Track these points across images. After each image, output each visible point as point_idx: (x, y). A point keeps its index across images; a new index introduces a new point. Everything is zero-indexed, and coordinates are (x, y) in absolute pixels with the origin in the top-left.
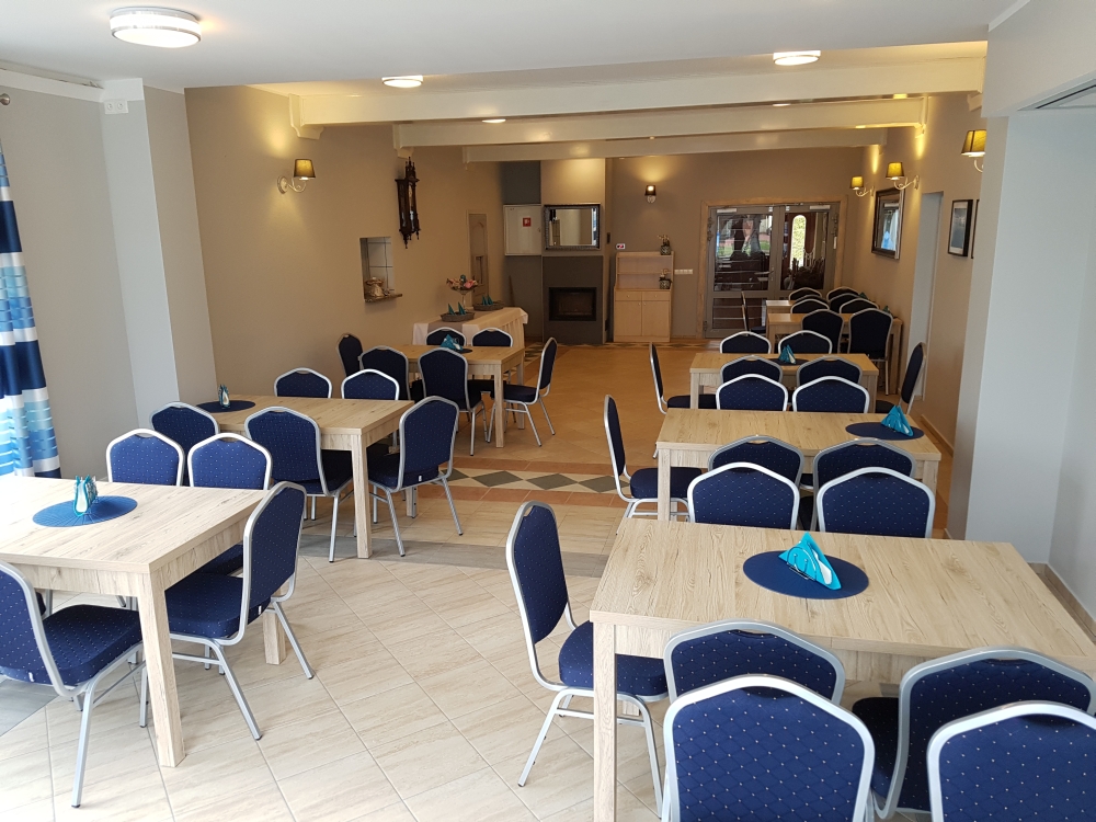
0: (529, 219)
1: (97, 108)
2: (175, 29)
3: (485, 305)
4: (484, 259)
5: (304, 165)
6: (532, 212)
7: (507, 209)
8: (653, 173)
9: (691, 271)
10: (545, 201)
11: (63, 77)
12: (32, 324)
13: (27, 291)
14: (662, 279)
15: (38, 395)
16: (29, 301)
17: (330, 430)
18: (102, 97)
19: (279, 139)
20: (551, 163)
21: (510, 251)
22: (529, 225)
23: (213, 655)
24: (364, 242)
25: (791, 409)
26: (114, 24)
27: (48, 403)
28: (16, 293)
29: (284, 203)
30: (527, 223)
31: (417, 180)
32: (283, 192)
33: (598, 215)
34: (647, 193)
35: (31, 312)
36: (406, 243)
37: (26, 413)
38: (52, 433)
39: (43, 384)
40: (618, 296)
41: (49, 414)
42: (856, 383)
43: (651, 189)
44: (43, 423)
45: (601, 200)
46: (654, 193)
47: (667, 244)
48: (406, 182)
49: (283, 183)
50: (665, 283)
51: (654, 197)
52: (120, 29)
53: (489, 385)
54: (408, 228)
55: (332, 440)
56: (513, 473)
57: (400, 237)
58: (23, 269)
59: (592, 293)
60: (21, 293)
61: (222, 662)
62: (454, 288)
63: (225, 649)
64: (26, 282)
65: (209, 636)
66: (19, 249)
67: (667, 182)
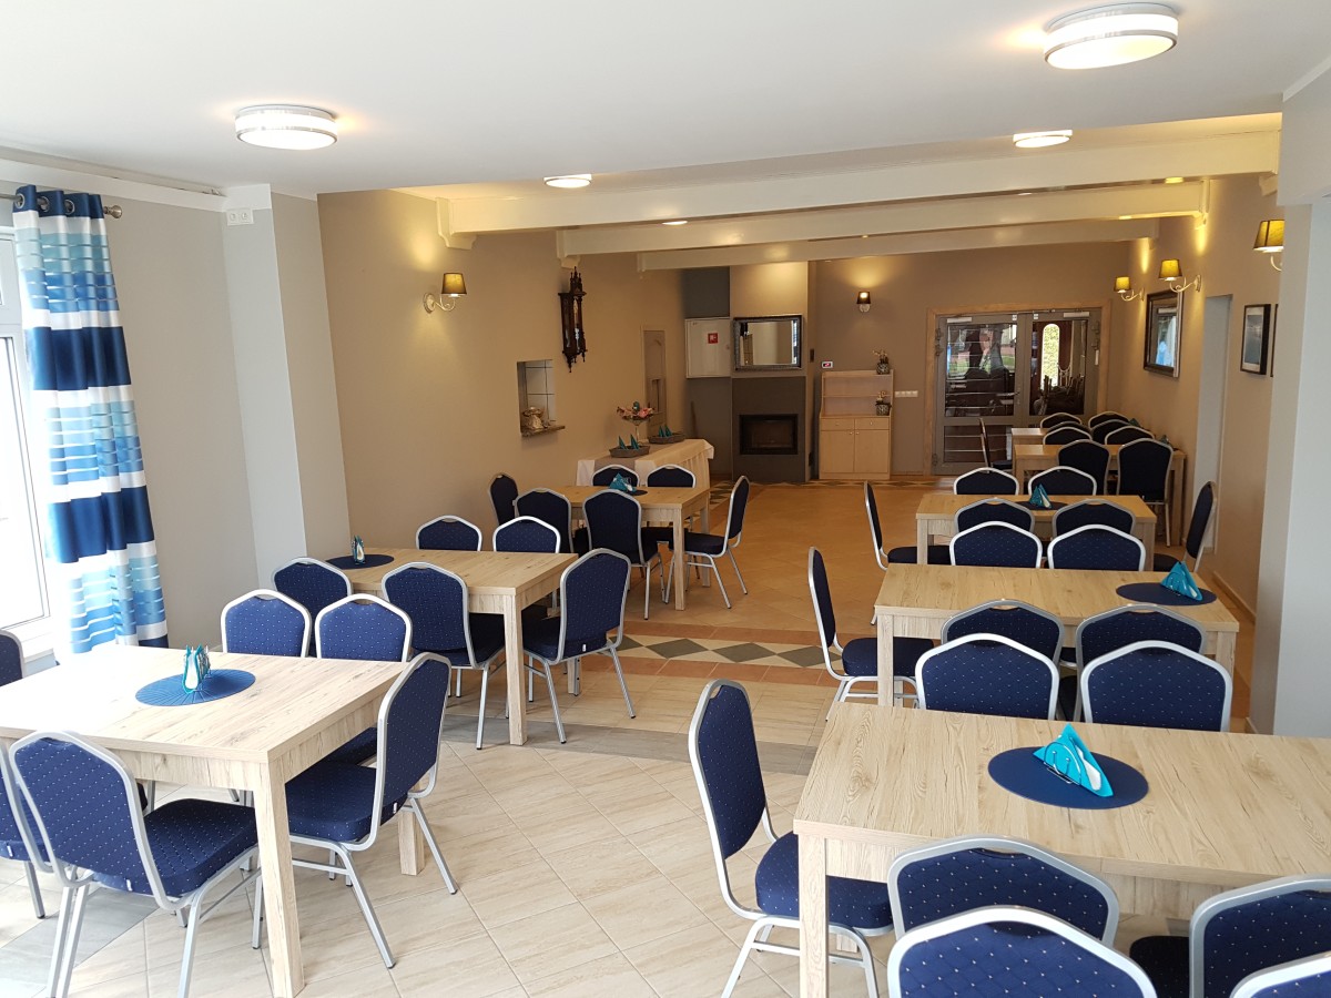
0: (716, 335)
1: (219, 218)
2: (307, 130)
3: (662, 438)
4: (662, 383)
5: (454, 280)
6: (720, 326)
7: (689, 323)
8: (867, 277)
9: (915, 393)
10: (735, 313)
11: (182, 185)
12: (141, 467)
13: (136, 429)
14: (879, 403)
15: (145, 550)
16: (137, 441)
17: (480, 590)
18: (223, 206)
19: (425, 250)
20: (740, 268)
21: (693, 373)
22: (715, 341)
23: (339, 863)
24: (522, 366)
25: (1045, 565)
26: (240, 125)
27: (156, 559)
28: (124, 431)
29: (431, 325)
30: (713, 339)
31: (584, 294)
32: (429, 312)
33: (800, 328)
34: (860, 301)
35: (139, 455)
36: (570, 366)
37: (130, 570)
38: (159, 594)
39: (150, 537)
40: (824, 424)
41: (157, 571)
42: (1128, 533)
43: (864, 296)
44: (149, 583)
45: (803, 311)
46: (868, 301)
47: (885, 361)
48: (571, 296)
49: (430, 301)
50: (883, 408)
51: (868, 305)
52: (247, 131)
53: (666, 533)
54: (573, 349)
55: (481, 602)
56: (695, 641)
57: (563, 360)
58: (132, 404)
59: (793, 420)
60: (129, 432)
61: (349, 872)
62: (625, 418)
63: (353, 855)
64: (134, 418)
65: (335, 840)
66: (128, 382)
67: (879, 288)
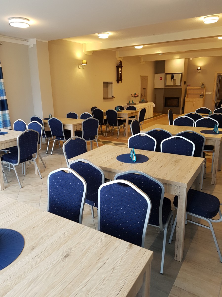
0: (162, 78)
1: (27, 46)
3: (143, 101)
4: (146, 89)
5: (84, 61)
6: (162, 75)
7: (156, 75)
8: (200, 63)
9: (211, 93)
10: (166, 72)
11: (18, 39)
12: (6, 96)
13: (5, 88)
14: (201, 95)
15: (7, 112)
16: (5, 90)
18: (28, 44)
19: (79, 54)
20: (168, 60)
21: (155, 87)
22: (162, 79)
24: (104, 83)
26: (10, 21)
27: (9, 114)
28: (2, 88)
29: (80, 72)
30: (161, 79)
31: (122, 66)
32: (79, 69)
33: (181, 76)
34: (198, 69)
35: (5, 93)
36: (118, 84)
37: (4, 115)
38: (10, 121)
39: (8, 110)
40: (187, 100)
41: (9, 116)
43: (199, 68)
44: (8, 119)
45: (182, 72)
46: (200, 69)
47: (203, 85)
48: (119, 66)
49: (79, 66)
50: (202, 96)
51: (200, 71)
54: (119, 79)
57: (116, 82)
58: (4, 83)
59: (178, 99)
60: (3, 88)
61: (14, 169)
62: (132, 96)
64: (4, 85)
65: (13, 163)
66: (3, 78)
67: (204, 66)
